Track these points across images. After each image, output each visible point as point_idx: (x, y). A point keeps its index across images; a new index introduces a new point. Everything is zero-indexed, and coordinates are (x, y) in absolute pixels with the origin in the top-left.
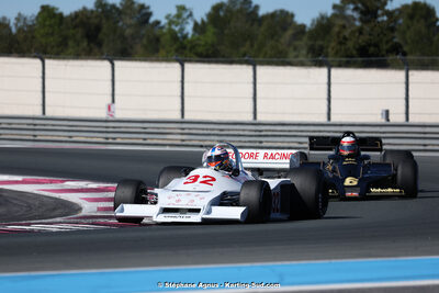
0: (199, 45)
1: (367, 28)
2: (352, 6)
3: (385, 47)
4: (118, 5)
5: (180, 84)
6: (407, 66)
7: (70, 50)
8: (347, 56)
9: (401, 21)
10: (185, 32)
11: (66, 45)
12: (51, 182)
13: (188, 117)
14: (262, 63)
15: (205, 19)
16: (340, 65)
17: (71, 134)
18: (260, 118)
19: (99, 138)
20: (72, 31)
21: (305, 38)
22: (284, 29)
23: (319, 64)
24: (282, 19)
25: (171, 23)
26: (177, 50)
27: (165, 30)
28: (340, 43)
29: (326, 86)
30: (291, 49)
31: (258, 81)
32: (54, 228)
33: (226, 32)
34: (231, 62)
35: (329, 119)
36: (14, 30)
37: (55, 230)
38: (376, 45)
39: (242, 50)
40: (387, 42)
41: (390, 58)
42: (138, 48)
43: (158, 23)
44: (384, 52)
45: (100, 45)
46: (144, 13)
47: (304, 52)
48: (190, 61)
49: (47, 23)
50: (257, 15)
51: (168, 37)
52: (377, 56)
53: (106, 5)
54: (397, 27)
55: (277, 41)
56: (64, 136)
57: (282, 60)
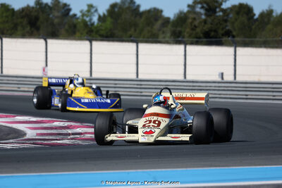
0: (102, 30)
1: (209, 20)
2: (200, 6)
3: (221, 32)
4: (50, 4)
5: (89, 55)
6: (235, 44)
7: (19, 32)
8: (197, 38)
9: (231, 16)
10: (92, 21)
11: (16, 29)
12: (7, 117)
13: (94, 76)
14: (142, 42)
15: (106, 13)
16: (192, 43)
17: (19, 86)
18: (141, 77)
20: (20, 20)
21: (170, 26)
22: (156, 20)
23: (178, 42)
24: (155, 14)
25: (83, 15)
26: (87, 33)
27: (79, 20)
28: (193, 29)
29: (183, 57)
30: (161, 32)
31: (139, 53)
32: (9, 146)
33: (119, 21)
34: (121, 40)
35: (185, 77)
37: (9, 147)
38: (215, 31)
39: (129, 33)
41: (224, 39)
42: (63, 31)
43: (75, 15)
44: (220, 36)
45: (38, 29)
46: (66, 9)
47: (169, 35)
48: (96, 40)
49: (4, 15)
50: (139, 11)
51: (82, 24)
52: (216, 38)
53: (42, 4)
54: (229, 19)
55: (152, 27)
56: (14, 87)
57: (154, 39)
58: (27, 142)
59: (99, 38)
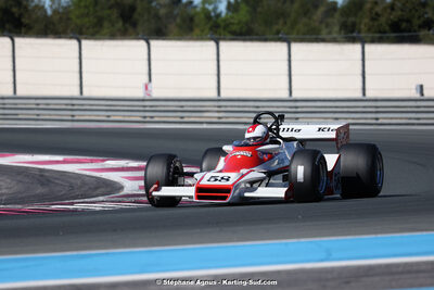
0: (233, 24)
3: (416, 22)
5: (215, 62)
7: (106, 31)
8: (380, 32)
10: (219, 11)
11: (101, 26)
12: (92, 161)
13: (224, 95)
14: (296, 40)
16: (373, 41)
17: (109, 113)
18: (296, 95)
19: (137, 117)
20: (107, 12)
21: (337, 15)
22: (316, 7)
23: (353, 40)
25: (204, 2)
26: (211, 29)
27: (198, 9)
28: (373, 19)
29: (361, 62)
30: (323, 26)
31: (292, 58)
32: (97, 207)
33: (259, 9)
34: (263, 38)
35: (364, 94)
36: (49, 12)
37: (97, 209)
38: (408, 21)
39: (275, 28)
40: (419, 17)
41: (423, 33)
42: (172, 27)
43: (190, 3)
44: (416, 28)
45: (134, 25)
47: (336, 28)
48: (225, 39)
49: (82, 4)
51: (202, 16)
52: (410, 31)
55: (310, 18)
56: (102, 116)
57: (314, 36)
58: (125, 199)
59: (229, 36)
